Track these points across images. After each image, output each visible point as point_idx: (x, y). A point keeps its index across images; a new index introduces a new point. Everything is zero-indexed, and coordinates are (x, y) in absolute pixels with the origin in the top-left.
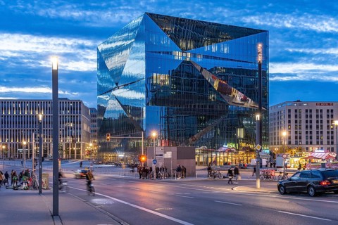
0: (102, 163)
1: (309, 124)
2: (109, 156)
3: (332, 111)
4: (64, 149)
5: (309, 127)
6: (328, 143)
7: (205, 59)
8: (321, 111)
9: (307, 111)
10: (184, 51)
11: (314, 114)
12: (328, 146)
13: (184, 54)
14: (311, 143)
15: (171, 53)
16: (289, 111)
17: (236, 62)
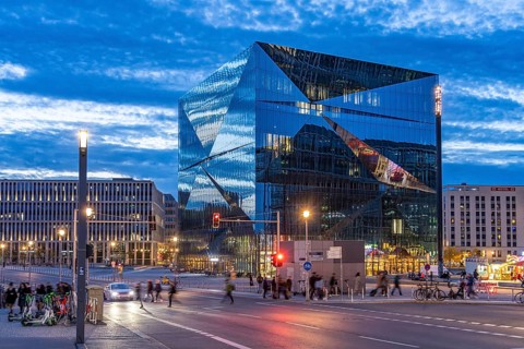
0: (185, 271)
1: (481, 218)
2: (195, 261)
3: (514, 199)
4: (127, 251)
5: (481, 220)
6: (509, 244)
7: (345, 115)
8: (498, 198)
9: (477, 198)
10: (312, 101)
11: (488, 203)
12: (509, 249)
13: (313, 107)
14: (484, 245)
15: (294, 103)
16: (452, 198)
17: (391, 120)
